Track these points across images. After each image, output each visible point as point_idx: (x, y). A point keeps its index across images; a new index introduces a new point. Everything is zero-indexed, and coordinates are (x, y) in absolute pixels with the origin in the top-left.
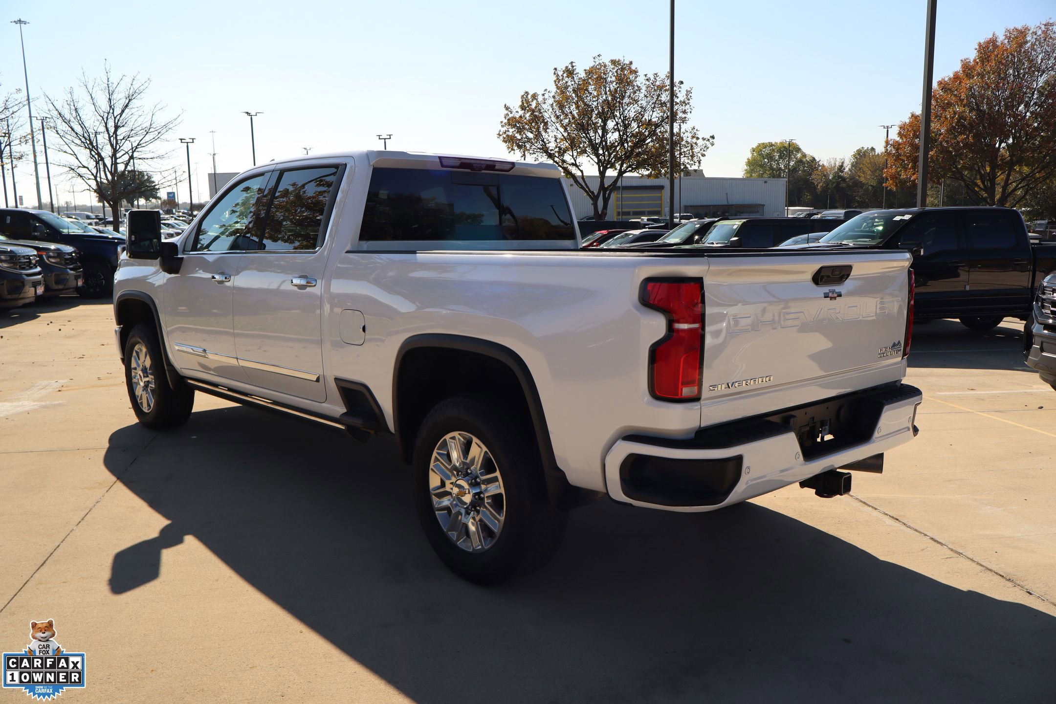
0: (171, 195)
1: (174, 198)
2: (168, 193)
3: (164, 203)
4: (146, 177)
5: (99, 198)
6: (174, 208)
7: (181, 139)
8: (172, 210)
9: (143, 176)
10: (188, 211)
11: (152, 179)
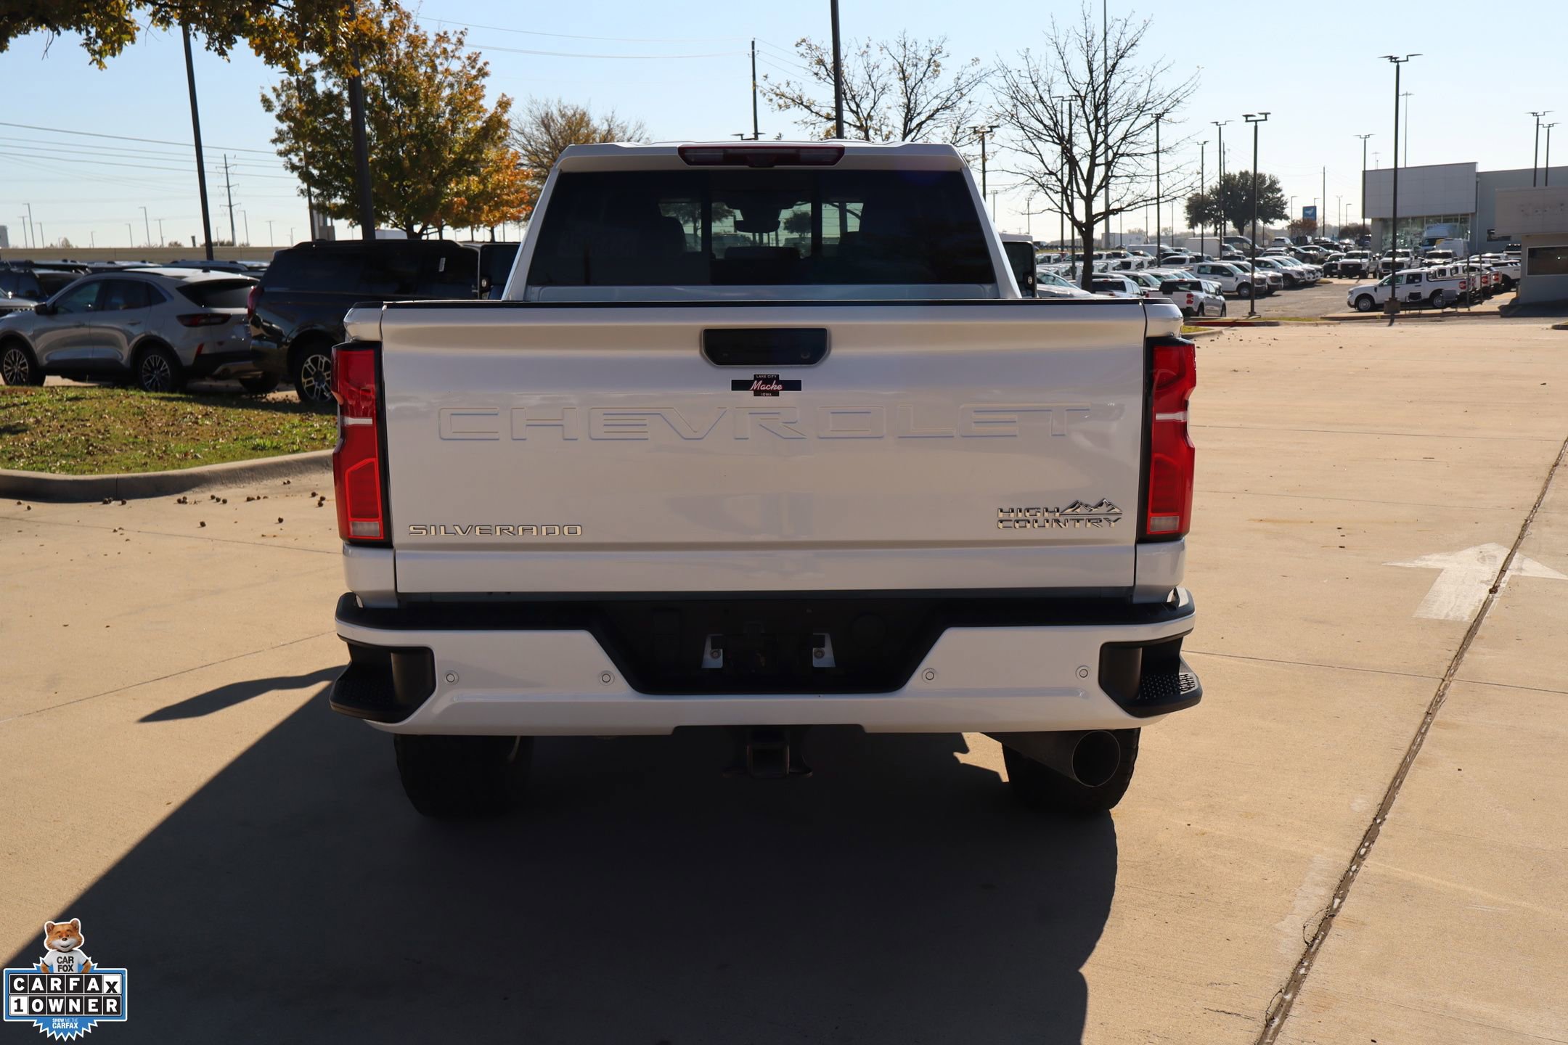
0: (1310, 212)
1: (1313, 217)
2: (1305, 209)
3: (1294, 226)
4: (1268, 183)
5: (1190, 222)
6: (1309, 235)
7: (1247, 116)
8: (1306, 238)
9: (1264, 181)
10: (1332, 239)
11: (1278, 186)
